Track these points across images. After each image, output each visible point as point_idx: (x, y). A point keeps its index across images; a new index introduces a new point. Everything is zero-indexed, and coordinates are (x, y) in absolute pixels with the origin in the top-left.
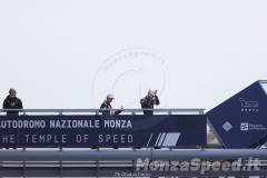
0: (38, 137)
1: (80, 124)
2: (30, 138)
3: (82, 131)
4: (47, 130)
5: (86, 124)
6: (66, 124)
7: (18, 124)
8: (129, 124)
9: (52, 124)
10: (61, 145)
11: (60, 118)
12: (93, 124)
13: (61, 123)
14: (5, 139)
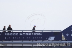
0: (16, 38)
2: (14, 38)
3: (28, 36)
4: (19, 36)
5: (29, 34)
7: (11, 34)
8: (41, 34)
9: (20, 34)
10: (23, 40)
11: (22, 33)
12: (31, 34)
13: (23, 34)
14: (7, 38)
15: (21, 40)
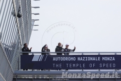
0: (72, 65)
1: (91, 59)
2: (69, 65)
3: (92, 62)
4: (76, 62)
5: (94, 59)
6: (85, 59)
7: (63, 59)
8: (114, 59)
9: (79, 59)
10: (83, 68)
11: (82, 56)
12: (97, 59)
13: (83, 59)
14: (57, 66)
15: (80, 69)
